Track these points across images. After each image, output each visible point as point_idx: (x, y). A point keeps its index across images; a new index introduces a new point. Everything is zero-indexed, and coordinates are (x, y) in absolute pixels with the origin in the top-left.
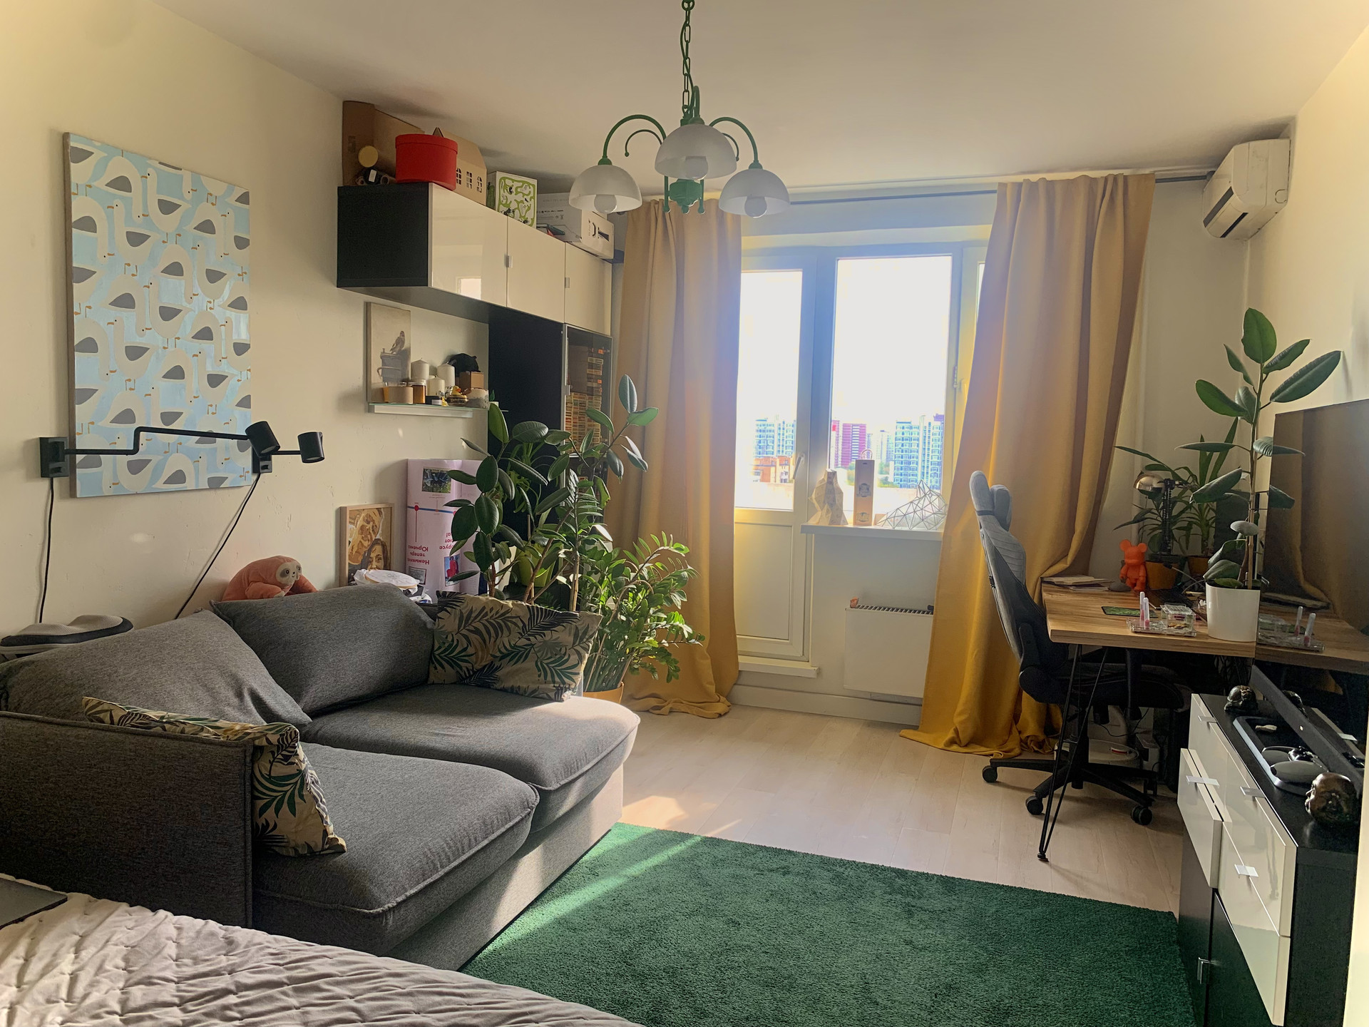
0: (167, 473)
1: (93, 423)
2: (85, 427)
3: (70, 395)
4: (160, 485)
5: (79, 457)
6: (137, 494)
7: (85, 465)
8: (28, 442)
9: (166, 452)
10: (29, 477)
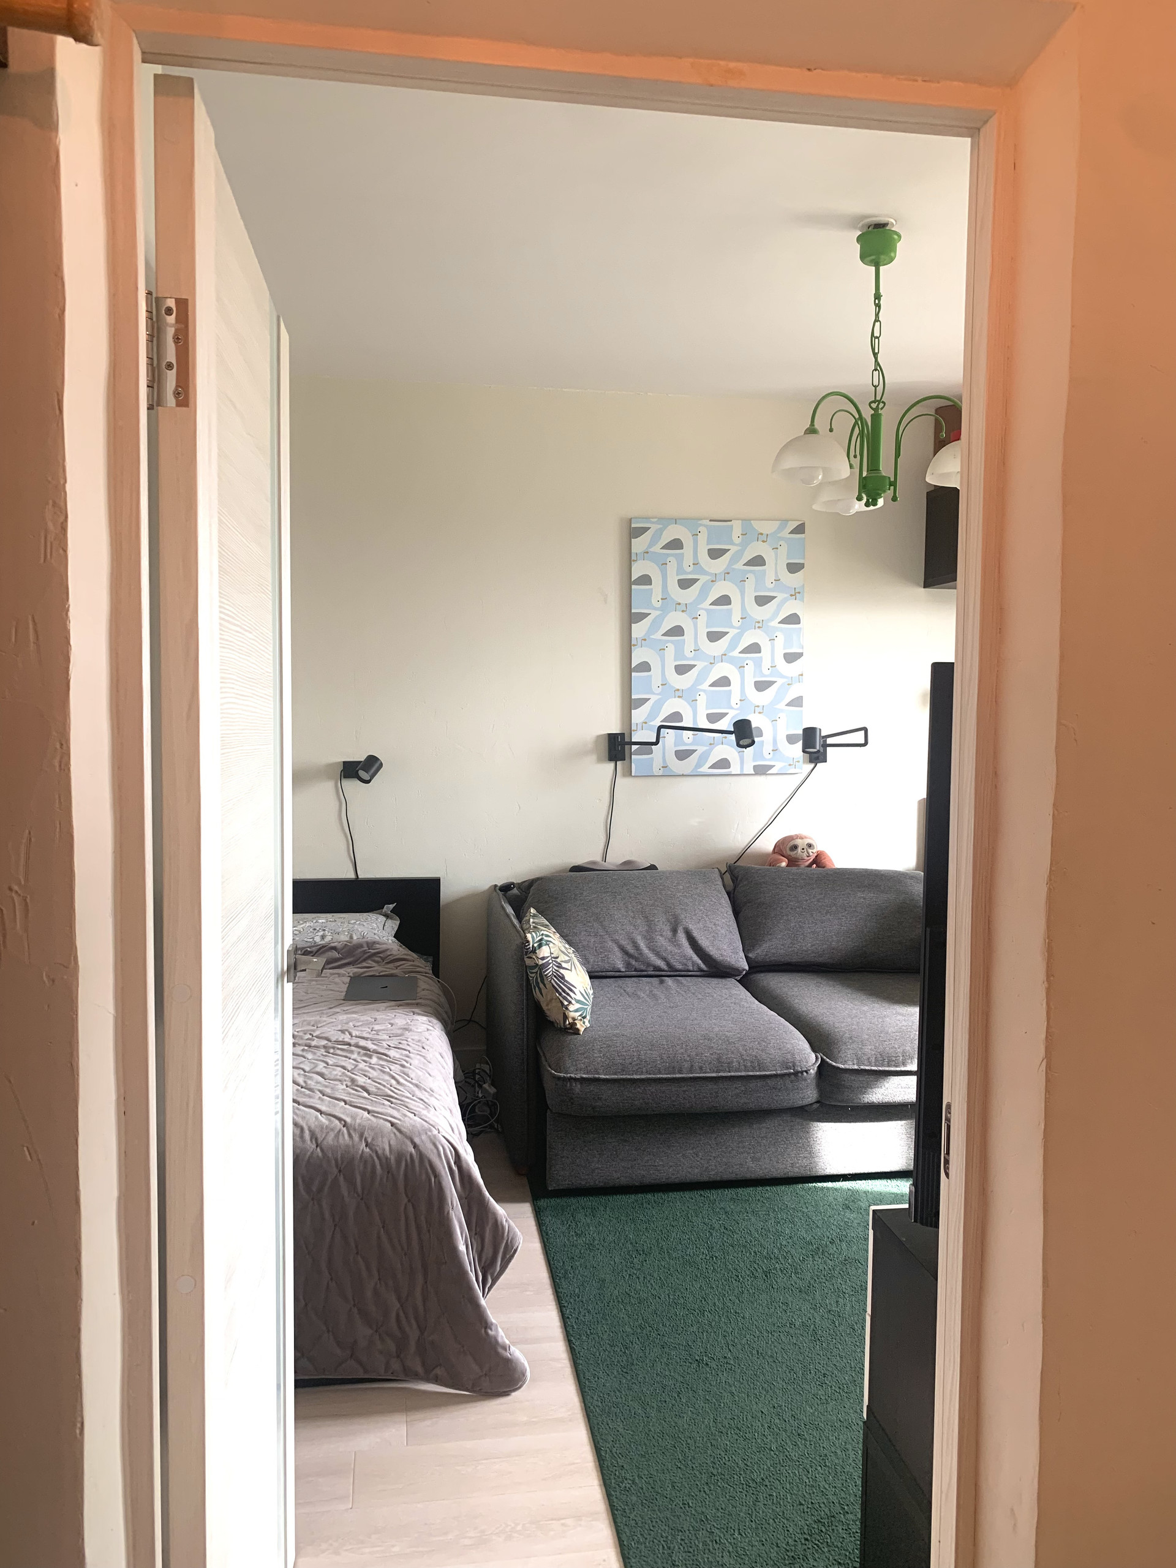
0: (712, 760)
1: (646, 723)
2: (639, 727)
3: (629, 704)
4: (705, 769)
5: (634, 747)
6: (683, 775)
7: (637, 753)
8: (598, 737)
9: (711, 744)
10: (600, 760)
